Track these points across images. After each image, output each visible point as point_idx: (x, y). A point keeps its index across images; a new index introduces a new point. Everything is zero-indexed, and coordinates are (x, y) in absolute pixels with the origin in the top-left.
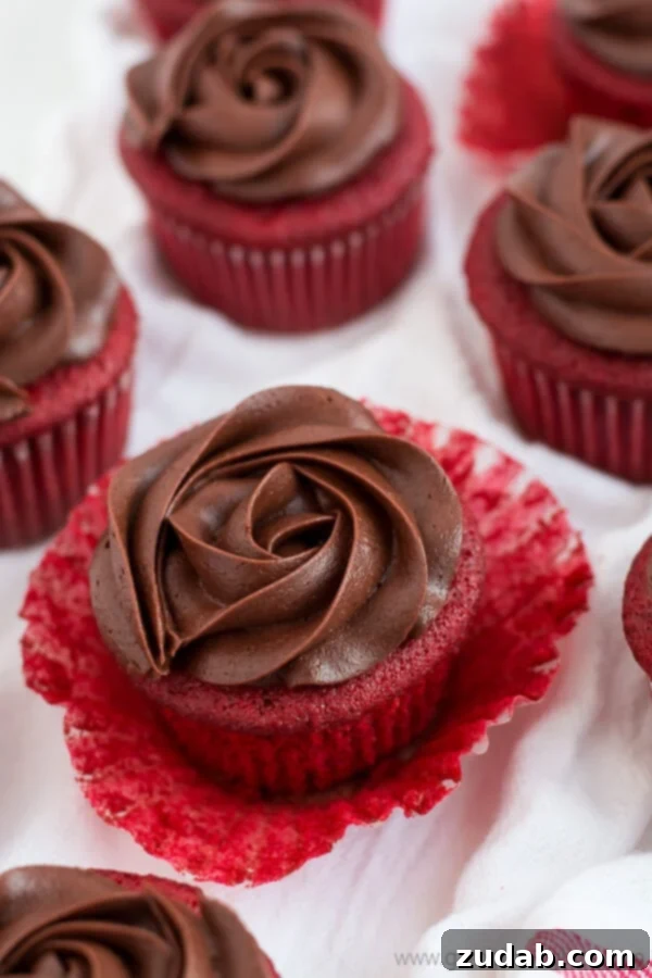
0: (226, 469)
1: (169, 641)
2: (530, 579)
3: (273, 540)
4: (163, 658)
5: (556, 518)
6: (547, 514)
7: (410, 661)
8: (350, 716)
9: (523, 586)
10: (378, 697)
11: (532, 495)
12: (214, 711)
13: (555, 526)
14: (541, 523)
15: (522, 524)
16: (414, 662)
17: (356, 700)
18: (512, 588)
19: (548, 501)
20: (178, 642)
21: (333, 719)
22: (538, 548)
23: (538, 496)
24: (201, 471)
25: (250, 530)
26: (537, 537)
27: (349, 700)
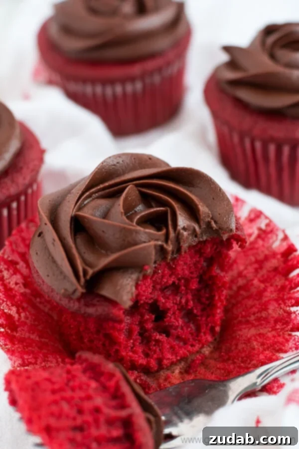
0: (100, 193)
1: (85, 272)
2: (261, 257)
3: (135, 220)
4: (82, 280)
5: (268, 225)
6: (262, 224)
9: (257, 261)
11: (253, 216)
13: (269, 229)
14: (260, 229)
15: (250, 231)
18: (251, 264)
19: (262, 217)
20: (90, 272)
22: (260, 242)
23: (256, 215)
24: (87, 193)
25: (123, 214)
26: (259, 236)
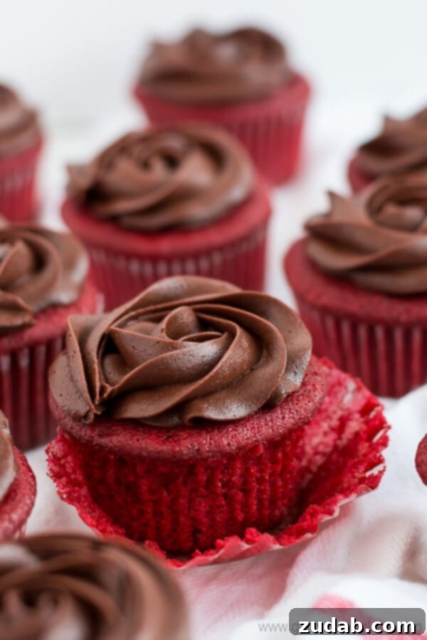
1: (103, 389)
4: (98, 398)
7: (272, 421)
8: (228, 449)
10: (248, 439)
12: (130, 442)
16: (274, 421)
17: (232, 437)
20: (109, 389)
21: (215, 449)
25: (165, 331)
27: (227, 437)
